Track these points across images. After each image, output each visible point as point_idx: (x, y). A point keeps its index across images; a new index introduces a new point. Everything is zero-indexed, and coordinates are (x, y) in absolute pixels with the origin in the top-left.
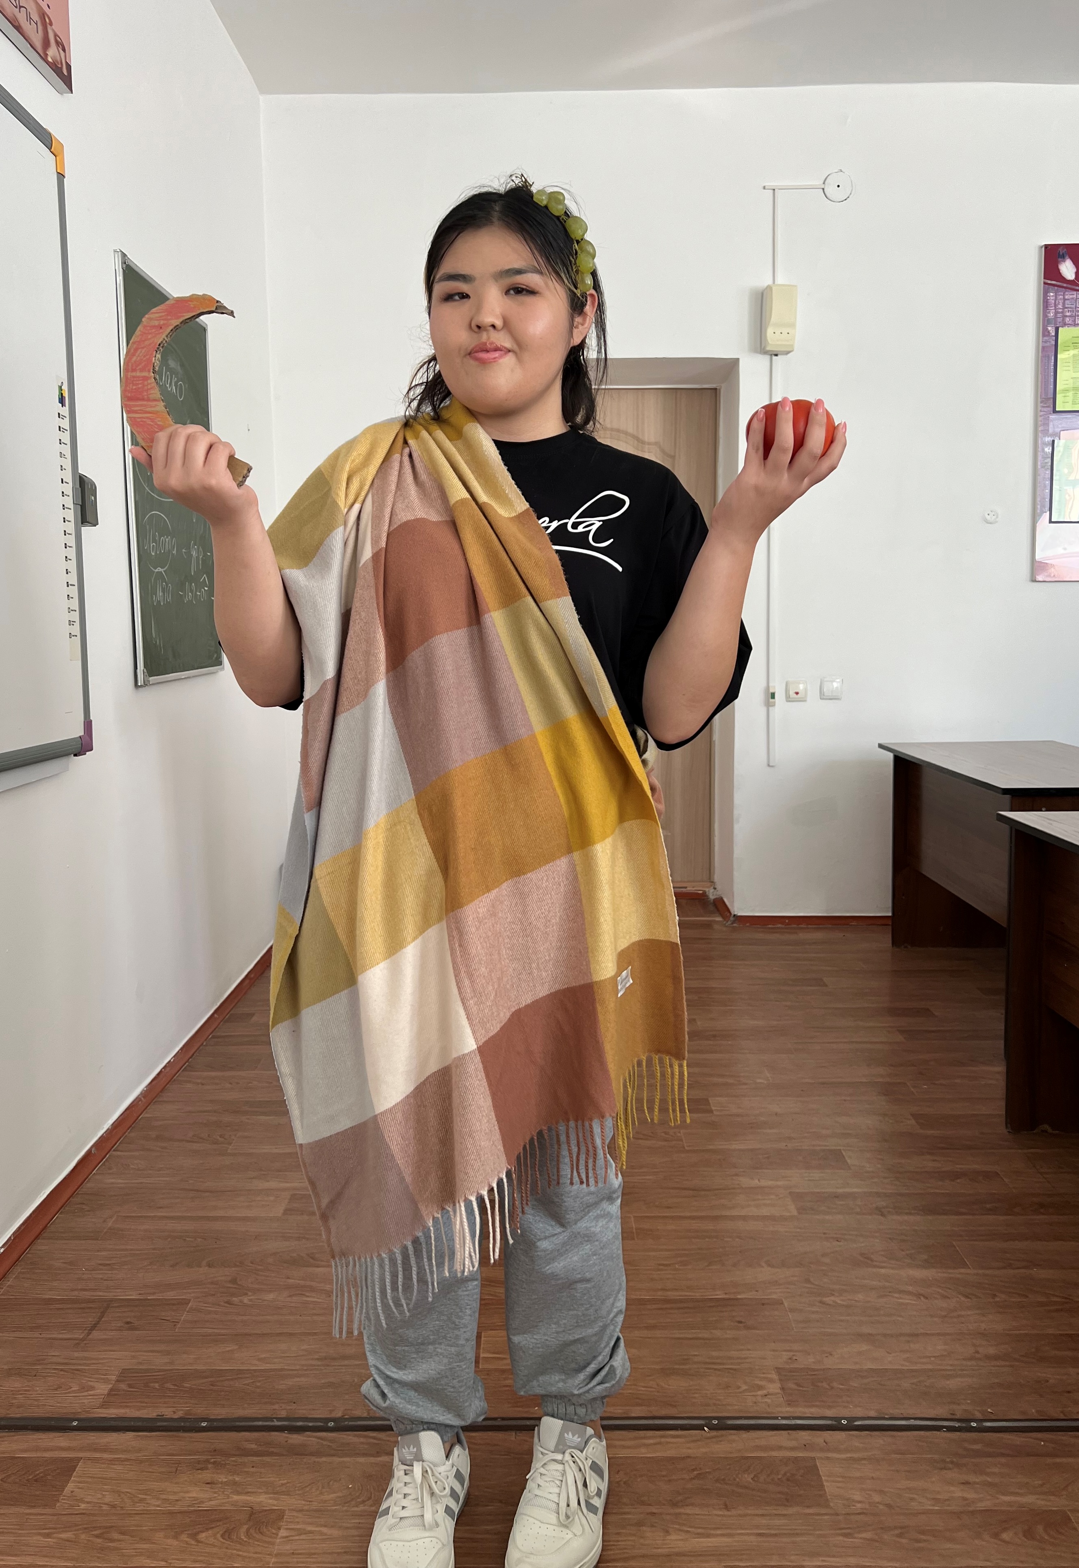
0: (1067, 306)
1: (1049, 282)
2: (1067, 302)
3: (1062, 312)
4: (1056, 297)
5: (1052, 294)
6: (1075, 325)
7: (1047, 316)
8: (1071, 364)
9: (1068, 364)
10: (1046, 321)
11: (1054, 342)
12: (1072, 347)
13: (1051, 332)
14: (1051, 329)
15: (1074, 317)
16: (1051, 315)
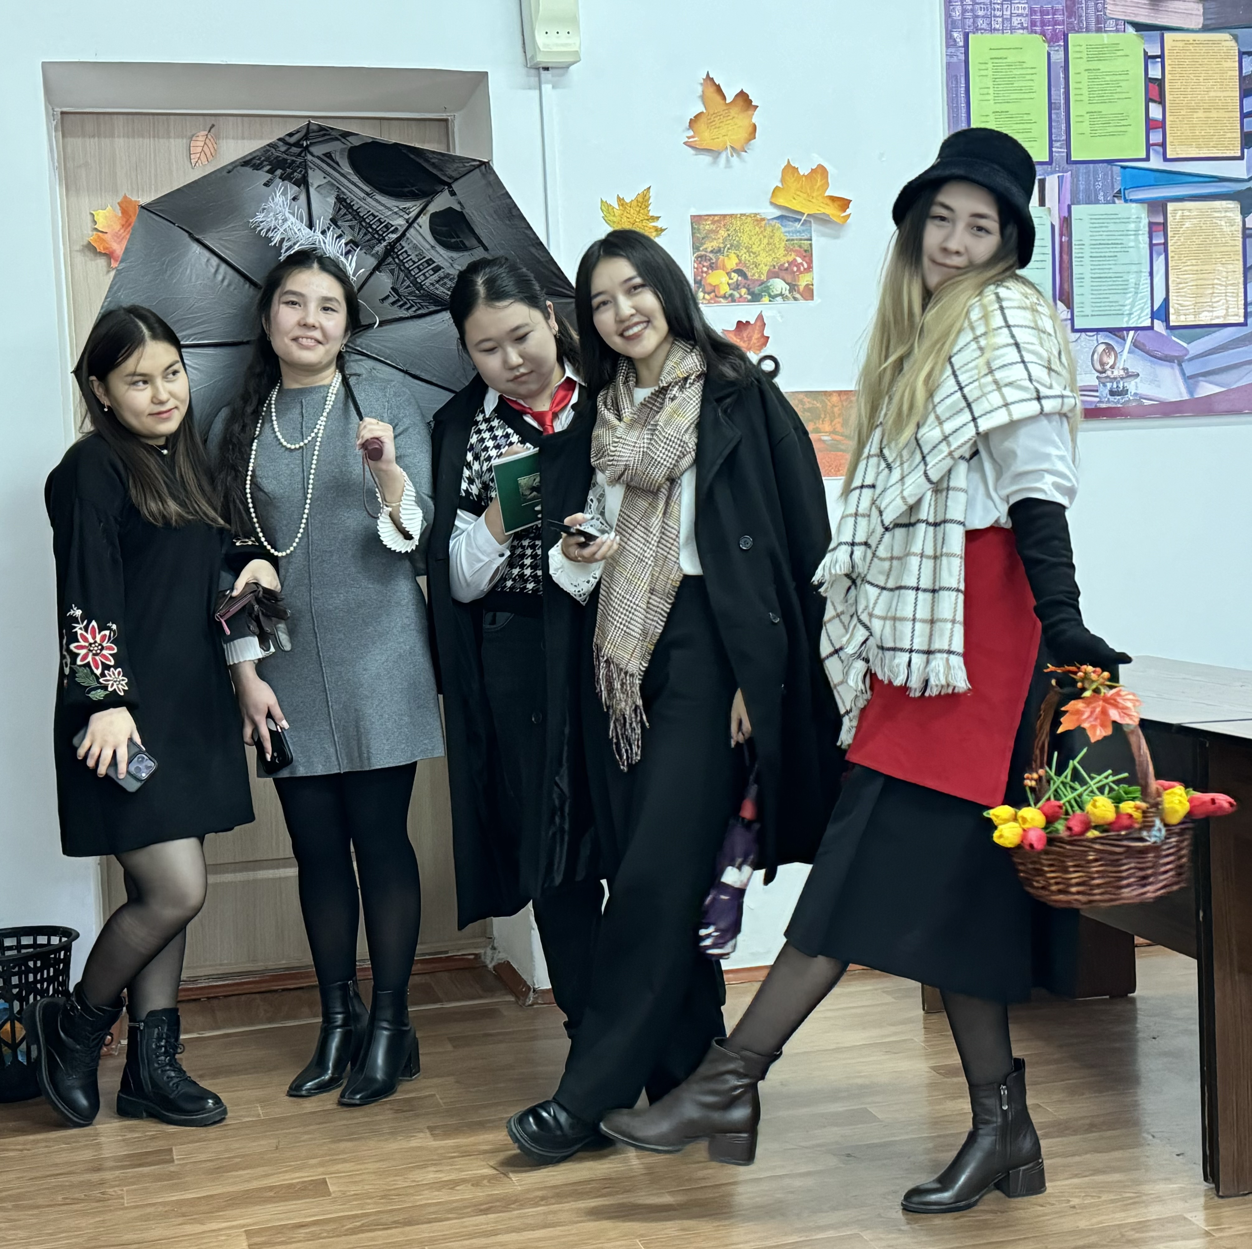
3: (972, 10)
6: (992, 30)
7: (950, 16)
8: (991, 91)
9: (986, 91)
10: (950, 24)
11: (962, 57)
12: (990, 66)
13: (958, 40)
14: (958, 36)
15: (989, 17)
16: (957, 14)
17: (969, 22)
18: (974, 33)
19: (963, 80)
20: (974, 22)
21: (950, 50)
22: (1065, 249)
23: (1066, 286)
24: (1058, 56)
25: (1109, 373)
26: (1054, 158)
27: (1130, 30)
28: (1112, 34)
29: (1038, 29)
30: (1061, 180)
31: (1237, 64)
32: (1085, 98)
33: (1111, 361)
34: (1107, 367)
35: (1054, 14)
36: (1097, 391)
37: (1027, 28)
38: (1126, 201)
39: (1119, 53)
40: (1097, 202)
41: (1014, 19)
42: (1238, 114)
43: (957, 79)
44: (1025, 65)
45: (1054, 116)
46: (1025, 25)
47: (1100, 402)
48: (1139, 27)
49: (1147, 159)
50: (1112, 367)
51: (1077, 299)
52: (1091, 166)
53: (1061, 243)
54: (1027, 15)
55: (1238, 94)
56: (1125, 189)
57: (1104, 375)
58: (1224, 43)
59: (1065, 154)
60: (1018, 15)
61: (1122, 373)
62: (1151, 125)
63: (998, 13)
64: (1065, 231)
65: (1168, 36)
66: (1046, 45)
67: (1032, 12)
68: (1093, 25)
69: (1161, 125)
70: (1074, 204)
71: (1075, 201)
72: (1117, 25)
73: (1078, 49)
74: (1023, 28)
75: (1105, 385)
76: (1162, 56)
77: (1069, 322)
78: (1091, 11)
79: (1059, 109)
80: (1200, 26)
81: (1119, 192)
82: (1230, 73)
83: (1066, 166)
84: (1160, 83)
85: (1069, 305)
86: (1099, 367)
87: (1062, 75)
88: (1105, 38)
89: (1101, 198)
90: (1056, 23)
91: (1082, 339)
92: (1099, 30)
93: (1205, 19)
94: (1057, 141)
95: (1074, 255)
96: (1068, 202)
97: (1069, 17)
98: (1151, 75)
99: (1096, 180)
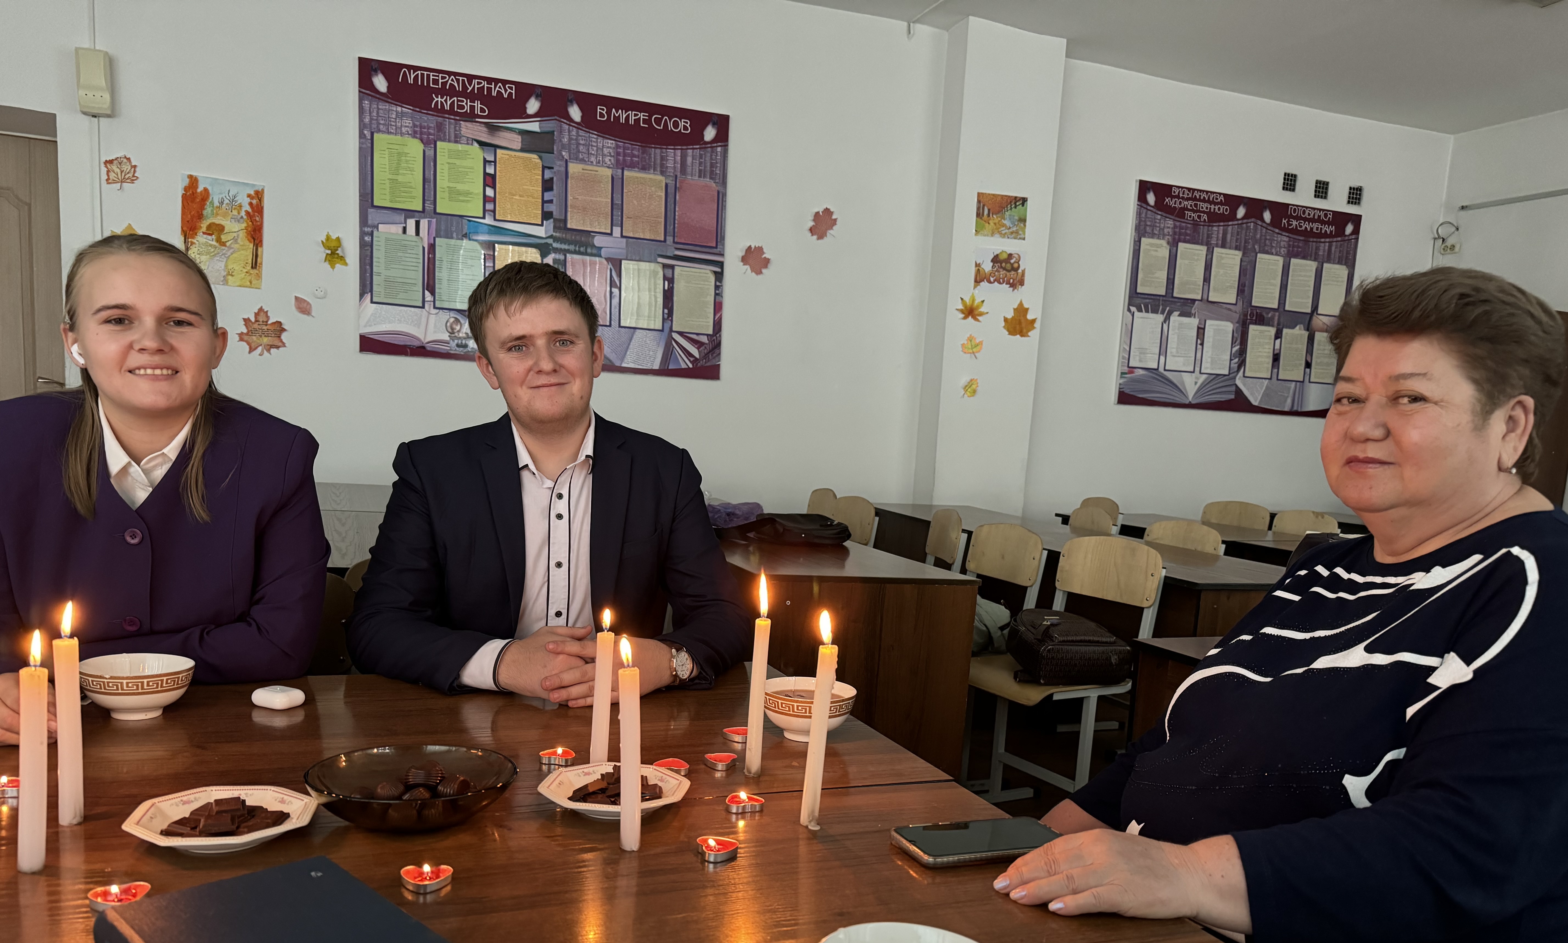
0: (380, 115)
1: (364, 91)
2: (381, 111)
3: (376, 120)
4: (370, 106)
5: (366, 102)
6: (389, 133)
7: (363, 121)
8: (387, 167)
9: (384, 166)
10: (362, 126)
11: (369, 145)
12: (387, 152)
13: (367, 135)
14: (367, 133)
15: (388, 126)
16: (367, 120)
17: (374, 126)
18: (377, 132)
19: (369, 158)
20: (378, 127)
21: (361, 140)
22: (431, 261)
23: (431, 282)
24: (430, 153)
25: (456, 334)
26: (426, 211)
27: (476, 144)
28: (464, 145)
29: (418, 136)
30: (429, 223)
31: (541, 173)
32: (446, 178)
33: (458, 328)
34: (455, 331)
35: (428, 129)
36: (448, 343)
37: (411, 134)
38: (470, 240)
39: (468, 156)
40: (452, 238)
41: (403, 128)
42: (540, 201)
43: (365, 157)
44: (409, 155)
45: (426, 186)
46: (410, 133)
47: (451, 350)
48: (482, 144)
49: (484, 218)
50: (459, 331)
51: (437, 290)
52: (449, 217)
53: (429, 258)
54: (411, 127)
55: (541, 189)
56: (470, 233)
57: (453, 335)
58: (533, 160)
59: (432, 208)
60: (406, 127)
61: (464, 335)
62: (486, 199)
63: (393, 124)
64: (431, 252)
65: (499, 151)
66: (422, 145)
67: (415, 126)
68: (453, 138)
69: (493, 200)
70: (438, 237)
71: (438, 235)
72: (467, 140)
73: (442, 151)
74: (409, 134)
75: (453, 341)
76: (495, 162)
77: (432, 303)
78: (452, 131)
79: (430, 182)
80: (519, 148)
81: (466, 234)
82: (536, 177)
83: (433, 215)
84: (493, 177)
85: (433, 293)
86: (450, 330)
87: (432, 164)
88: (460, 147)
89: (455, 235)
90: (430, 134)
91: (440, 313)
92: (456, 142)
93: (522, 145)
94: (428, 200)
95: (436, 266)
96: (434, 235)
97: (438, 132)
98: (488, 171)
99: (452, 225)
